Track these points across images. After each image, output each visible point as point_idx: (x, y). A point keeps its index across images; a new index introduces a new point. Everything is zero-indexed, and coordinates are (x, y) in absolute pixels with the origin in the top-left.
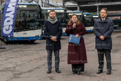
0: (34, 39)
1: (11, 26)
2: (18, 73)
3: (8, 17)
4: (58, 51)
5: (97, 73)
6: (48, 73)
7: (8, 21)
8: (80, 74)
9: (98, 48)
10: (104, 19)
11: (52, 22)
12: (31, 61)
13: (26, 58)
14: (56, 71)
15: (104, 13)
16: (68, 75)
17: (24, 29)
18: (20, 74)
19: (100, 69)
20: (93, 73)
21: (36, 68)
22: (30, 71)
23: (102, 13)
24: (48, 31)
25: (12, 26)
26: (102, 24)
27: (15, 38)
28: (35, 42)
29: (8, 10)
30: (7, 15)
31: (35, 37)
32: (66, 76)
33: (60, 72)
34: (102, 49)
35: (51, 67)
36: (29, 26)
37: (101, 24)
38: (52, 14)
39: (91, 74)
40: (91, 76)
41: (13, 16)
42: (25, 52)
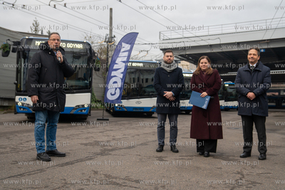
0: (151, 110)
1: (118, 90)
2: (110, 148)
3: (115, 76)
4: (174, 117)
5: (241, 157)
6: (157, 151)
7: (115, 82)
8: (208, 156)
9: (244, 114)
10: (255, 65)
11: (168, 69)
12: (138, 135)
13: (131, 131)
14: (172, 150)
15: (254, 54)
16: (190, 156)
17: (137, 95)
18: (112, 150)
19: (246, 150)
20: (234, 156)
21: (142, 144)
22: (130, 148)
23: (251, 54)
24: (160, 83)
25: (120, 89)
26: (251, 74)
27: (125, 107)
28: (153, 115)
29: (115, 67)
30: (113, 73)
31: (152, 108)
32: (186, 158)
33: (177, 152)
34: (250, 115)
35: (163, 142)
36: (145, 92)
37: (249, 74)
38: (168, 56)
39: (231, 158)
40: (230, 160)
41: (121, 76)
42: (134, 126)
